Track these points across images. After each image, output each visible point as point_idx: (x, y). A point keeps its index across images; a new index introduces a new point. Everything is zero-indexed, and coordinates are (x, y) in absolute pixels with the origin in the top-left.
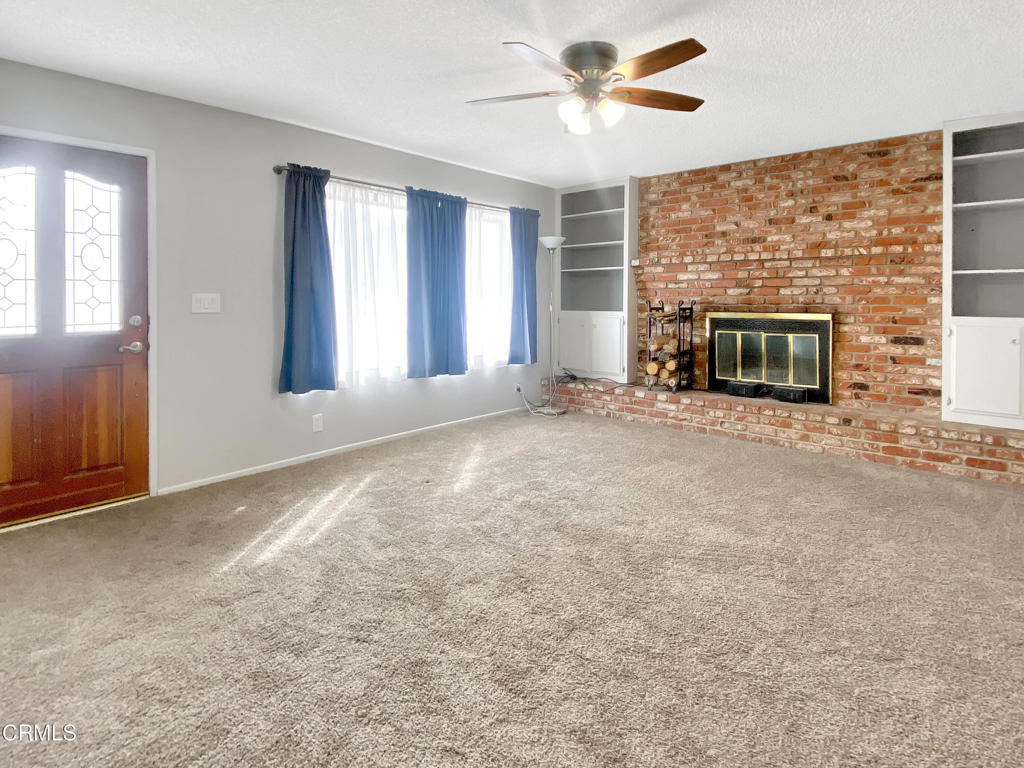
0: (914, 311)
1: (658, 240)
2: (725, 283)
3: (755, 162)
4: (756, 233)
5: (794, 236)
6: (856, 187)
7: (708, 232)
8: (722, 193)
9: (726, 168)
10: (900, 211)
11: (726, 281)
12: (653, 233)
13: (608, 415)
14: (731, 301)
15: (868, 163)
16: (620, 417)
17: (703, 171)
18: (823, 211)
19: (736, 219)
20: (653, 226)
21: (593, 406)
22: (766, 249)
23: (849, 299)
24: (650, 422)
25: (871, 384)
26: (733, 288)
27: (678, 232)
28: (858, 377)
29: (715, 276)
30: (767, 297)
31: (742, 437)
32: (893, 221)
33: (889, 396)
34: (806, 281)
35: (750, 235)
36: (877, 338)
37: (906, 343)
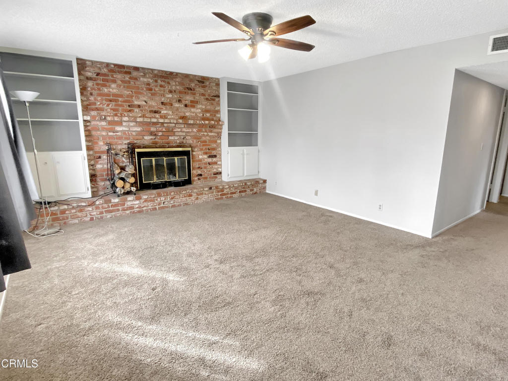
0: (214, 145)
1: (95, 104)
2: (143, 133)
3: (152, 70)
4: (155, 109)
5: (173, 112)
6: (194, 94)
7: (130, 104)
8: (136, 83)
9: (137, 69)
10: (209, 107)
11: (144, 132)
12: (92, 98)
13: (92, 219)
14: (146, 143)
15: (198, 85)
16: (102, 218)
17: (123, 67)
18: (184, 102)
19: (145, 99)
20: (91, 94)
21: (78, 217)
22: (161, 117)
23: (195, 141)
24: (124, 214)
25: (203, 174)
26: (147, 136)
27: (111, 101)
28: (199, 172)
29: (139, 129)
30: (163, 141)
31: (173, 206)
32: (207, 111)
33: (208, 177)
34: (180, 134)
35: (153, 109)
36: (204, 156)
37: (213, 157)
